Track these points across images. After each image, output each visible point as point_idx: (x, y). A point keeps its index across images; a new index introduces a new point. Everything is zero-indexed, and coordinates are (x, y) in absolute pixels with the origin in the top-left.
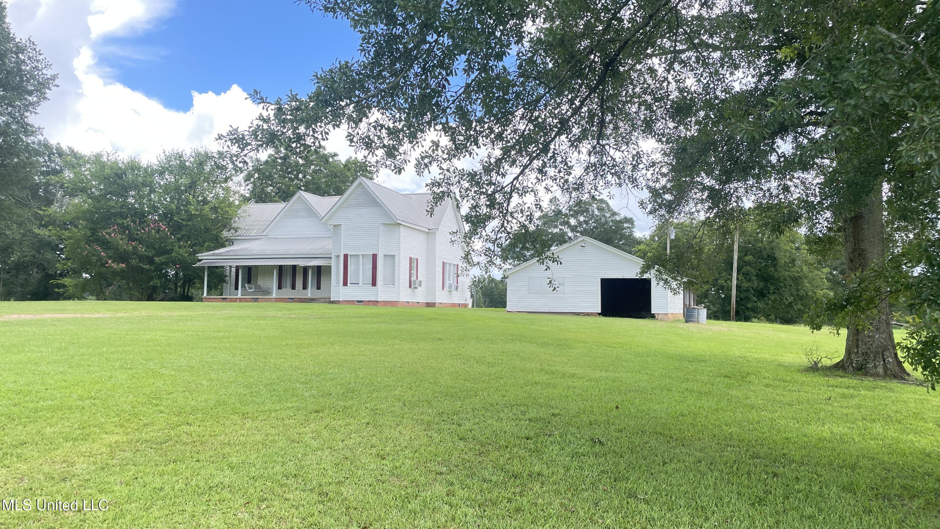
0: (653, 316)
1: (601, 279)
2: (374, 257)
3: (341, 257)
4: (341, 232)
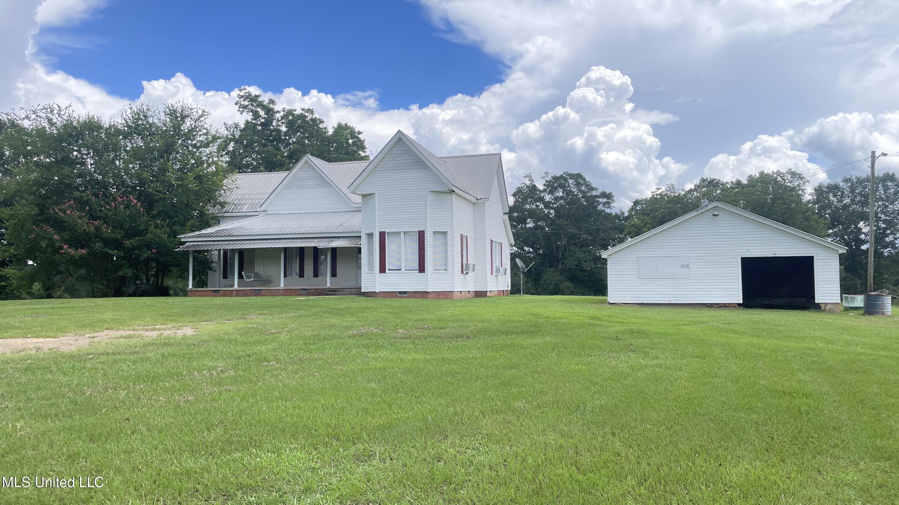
0: (818, 307)
1: (742, 258)
2: (422, 234)
3: (376, 236)
4: (375, 203)
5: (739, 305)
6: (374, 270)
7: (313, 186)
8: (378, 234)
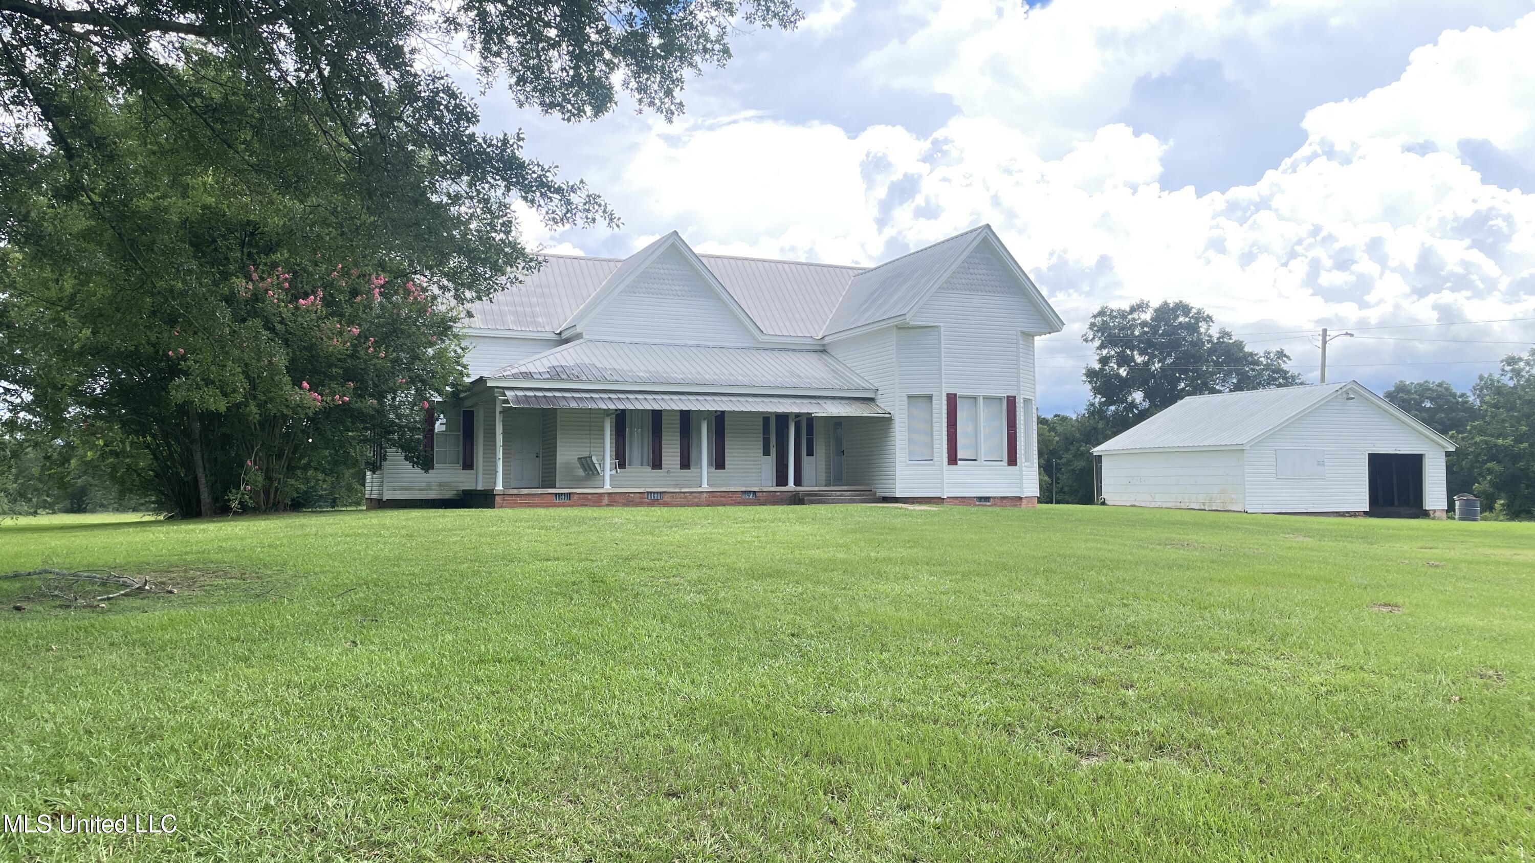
0: (1425, 514)
1: (1369, 454)
2: (1011, 402)
3: (941, 400)
4: (940, 344)
5: (1365, 513)
6: (935, 459)
7: (679, 293)
8: (944, 398)
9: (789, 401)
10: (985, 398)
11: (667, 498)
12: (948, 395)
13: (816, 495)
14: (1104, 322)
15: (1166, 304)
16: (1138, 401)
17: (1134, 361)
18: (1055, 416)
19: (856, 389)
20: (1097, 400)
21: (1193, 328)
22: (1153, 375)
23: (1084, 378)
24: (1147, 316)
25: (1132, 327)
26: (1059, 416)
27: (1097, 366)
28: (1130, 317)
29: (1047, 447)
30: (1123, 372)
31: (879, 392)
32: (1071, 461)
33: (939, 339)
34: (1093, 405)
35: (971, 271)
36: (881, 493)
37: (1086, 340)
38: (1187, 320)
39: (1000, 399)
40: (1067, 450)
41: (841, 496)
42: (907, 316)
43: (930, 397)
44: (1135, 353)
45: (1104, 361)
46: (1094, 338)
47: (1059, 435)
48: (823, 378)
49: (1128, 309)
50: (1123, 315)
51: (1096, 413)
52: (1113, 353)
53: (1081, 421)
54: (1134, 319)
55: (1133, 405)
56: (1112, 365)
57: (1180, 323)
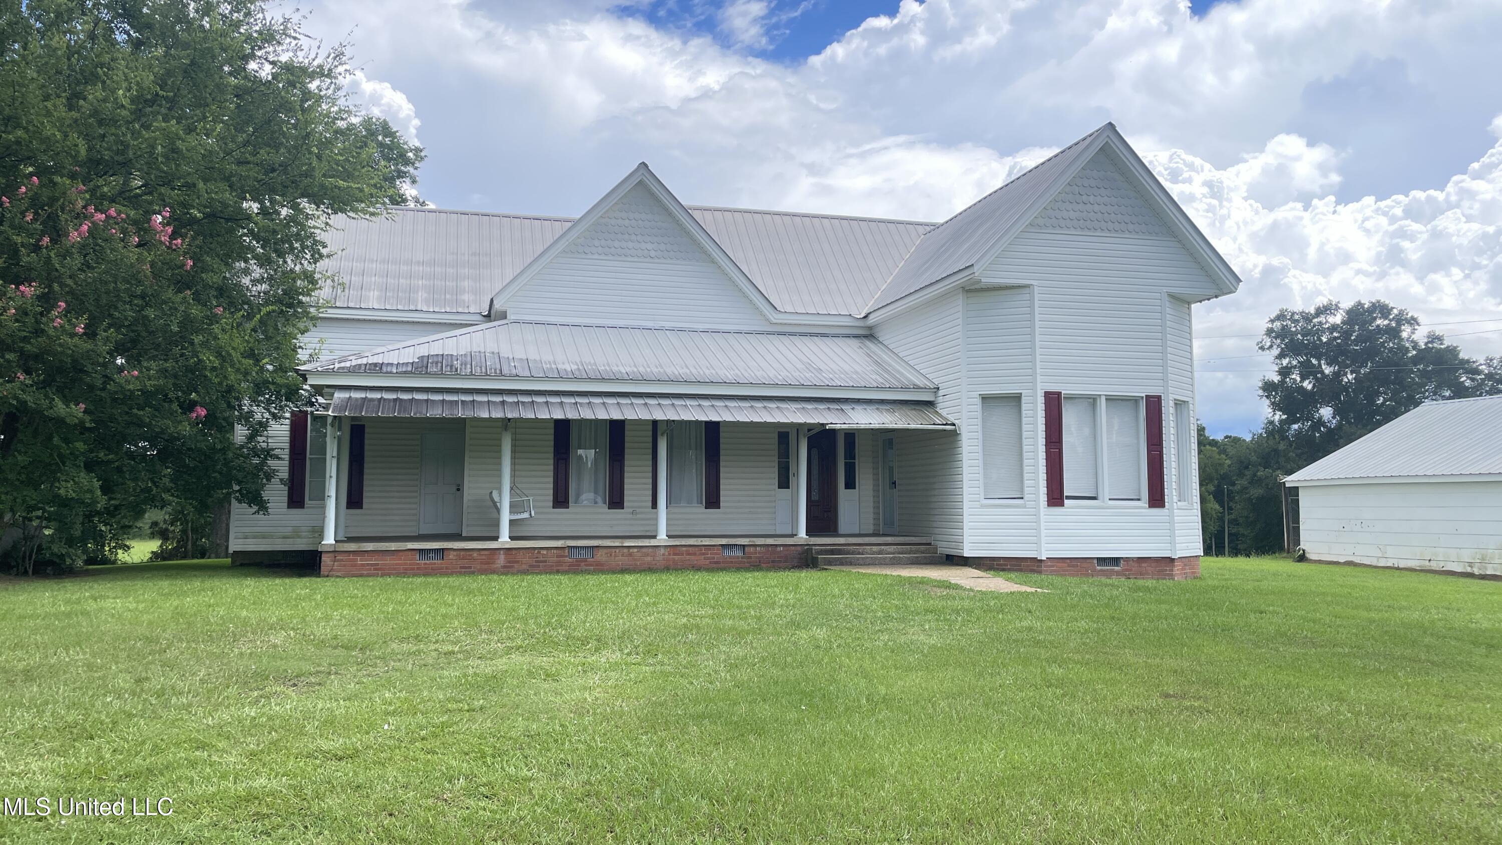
2: (1154, 405)
3: (1034, 403)
4: (1032, 313)
6: (1026, 497)
7: (653, 254)
8: (1041, 400)
9: (794, 406)
10: (1109, 399)
11: (600, 556)
12: (1047, 394)
13: (839, 552)
14: (1283, 328)
15: (1360, 304)
16: (1325, 419)
17: (1322, 372)
18: (1226, 437)
19: (905, 388)
20: (1277, 418)
21: (1394, 333)
22: (1346, 388)
23: (1261, 392)
24: (1337, 319)
25: (1320, 332)
26: (1230, 437)
27: (1276, 378)
28: (1315, 320)
29: (1217, 471)
30: (1308, 385)
31: (941, 393)
32: (1246, 488)
33: (1032, 306)
34: (1271, 422)
35: (1085, 198)
36: (944, 548)
37: (1262, 348)
38: (1386, 322)
39: (1135, 400)
40: (1241, 475)
41: (880, 553)
42: (976, 268)
43: (1017, 399)
44: (1323, 362)
45: (1284, 372)
46: (1271, 347)
47: (1231, 458)
48: (857, 373)
49: (1313, 311)
50: (1307, 318)
51: (1274, 432)
52: (1295, 363)
53: (1258, 441)
54: (1320, 323)
55: (1320, 422)
56: (1294, 376)
57: (1378, 326)
